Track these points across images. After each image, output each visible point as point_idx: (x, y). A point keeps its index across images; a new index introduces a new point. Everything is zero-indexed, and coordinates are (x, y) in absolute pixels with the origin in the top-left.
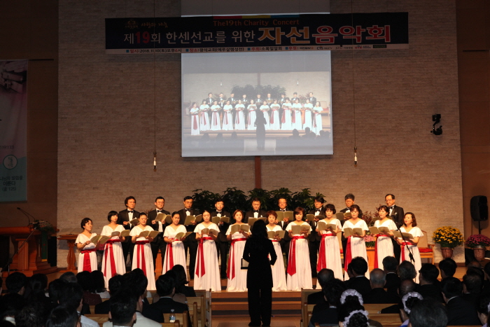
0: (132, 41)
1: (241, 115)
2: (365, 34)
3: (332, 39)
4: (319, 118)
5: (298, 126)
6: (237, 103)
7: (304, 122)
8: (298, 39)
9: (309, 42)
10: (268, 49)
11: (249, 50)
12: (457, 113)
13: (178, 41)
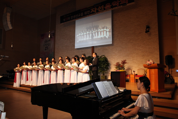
0: (65, 21)
1: (88, 35)
2: (120, 3)
3: (110, 7)
4: (108, 33)
5: (102, 36)
6: (87, 32)
7: (104, 35)
8: (101, 9)
9: (103, 10)
10: (93, 15)
11: (88, 16)
12: (157, 24)
13: (73, 18)
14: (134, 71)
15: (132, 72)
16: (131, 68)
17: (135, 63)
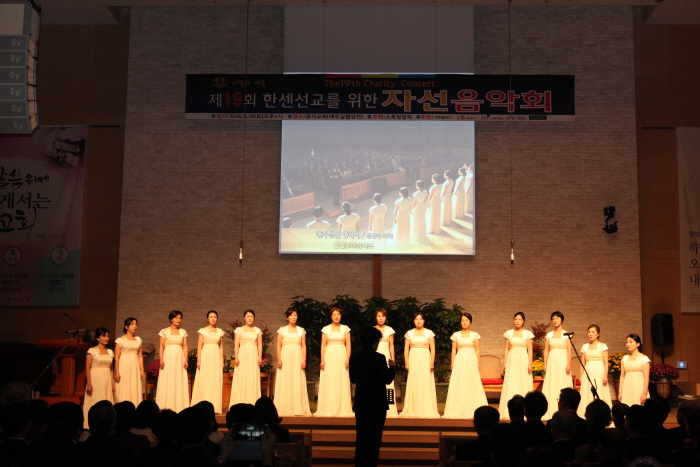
0: (219, 104)
2: (519, 102)
3: (476, 107)
8: (433, 105)
10: (393, 118)
11: (369, 117)
12: (636, 207)
13: (278, 104)
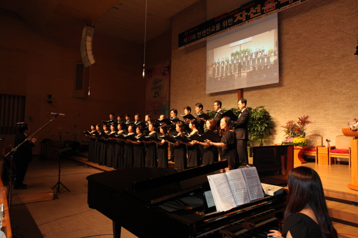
0: (186, 41)
3: (273, 7)
8: (254, 14)
9: (260, 13)
10: (239, 25)
11: (230, 29)
13: (201, 35)
14: (327, 140)
15: (322, 142)
16: (321, 134)
17: (331, 123)
